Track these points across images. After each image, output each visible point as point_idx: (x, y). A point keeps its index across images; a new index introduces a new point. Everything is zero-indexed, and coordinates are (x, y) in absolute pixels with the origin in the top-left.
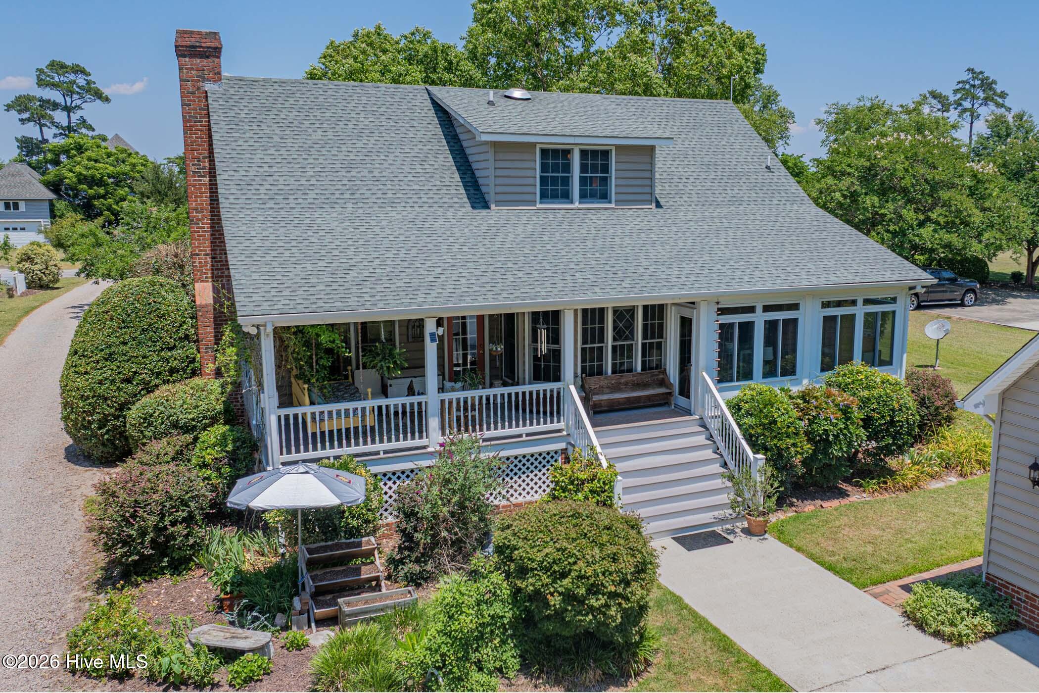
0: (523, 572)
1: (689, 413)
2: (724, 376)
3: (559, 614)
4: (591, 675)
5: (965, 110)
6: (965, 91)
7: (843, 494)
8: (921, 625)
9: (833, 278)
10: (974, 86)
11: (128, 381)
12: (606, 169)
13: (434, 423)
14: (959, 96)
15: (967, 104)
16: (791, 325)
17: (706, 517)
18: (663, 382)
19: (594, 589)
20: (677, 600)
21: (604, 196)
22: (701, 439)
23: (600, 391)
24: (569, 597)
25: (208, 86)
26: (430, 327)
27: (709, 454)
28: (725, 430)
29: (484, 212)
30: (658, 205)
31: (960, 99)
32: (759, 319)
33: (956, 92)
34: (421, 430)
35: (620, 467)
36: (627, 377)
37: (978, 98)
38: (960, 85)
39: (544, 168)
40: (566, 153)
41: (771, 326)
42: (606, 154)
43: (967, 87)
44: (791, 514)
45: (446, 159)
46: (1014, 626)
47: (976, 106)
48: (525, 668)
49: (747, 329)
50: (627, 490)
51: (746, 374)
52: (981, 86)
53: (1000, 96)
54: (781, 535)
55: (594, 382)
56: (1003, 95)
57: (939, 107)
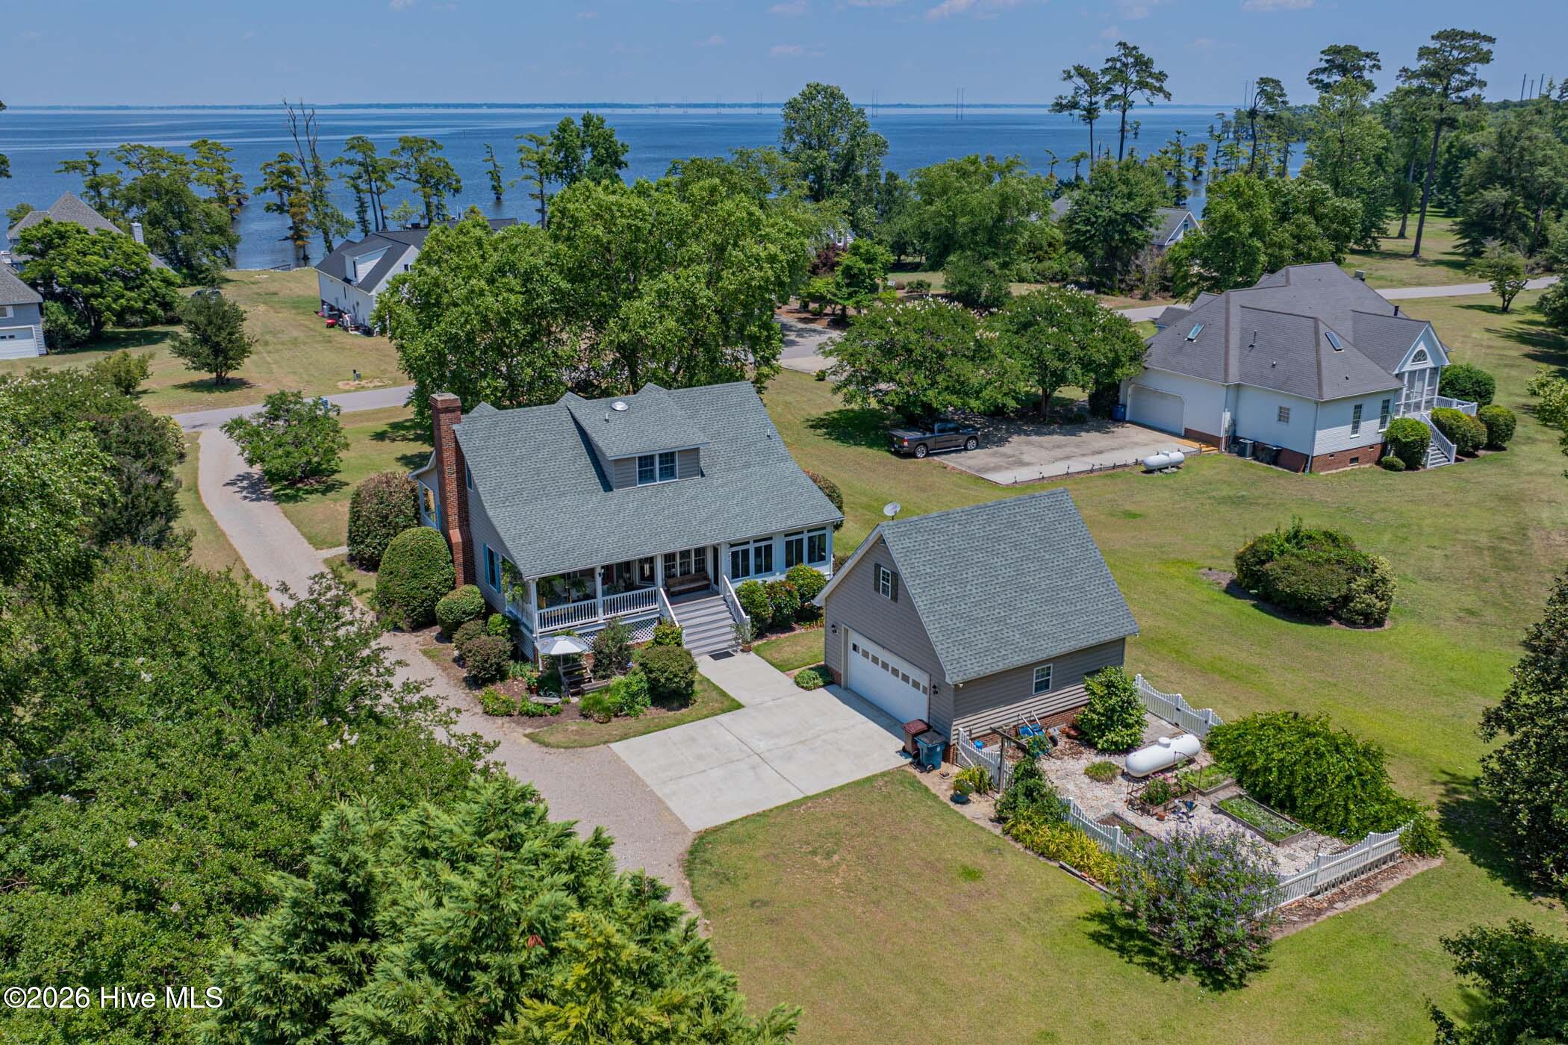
0: (651, 672)
1: (718, 594)
2: (735, 575)
3: (664, 685)
4: (675, 705)
5: (1115, 97)
6: (1117, 72)
7: (793, 629)
8: (798, 684)
9: (789, 523)
10: (1126, 65)
11: (426, 588)
12: (673, 461)
13: (600, 611)
14: (1107, 78)
15: (1118, 90)
16: (769, 548)
17: (725, 645)
18: (706, 578)
19: (676, 676)
20: (708, 680)
21: (672, 475)
22: (724, 608)
23: (674, 586)
24: (667, 679)
25: (455, 427)
26: (599, 570)
27: (727, 614)
28: (734, 601)
29: (610, 494)
30: (703, 475)
31: (1108, 82)
32: (752, 547)
33: (1105, 72)
34: (595, 614)
35: (684, 624)
36: (687, 577)
37: (1131, 82)
38: (1110, 64)
39: (640, 466)
40: (652, 457)
41: (758, 551)
42: (672, 454)
43: (1118, 65)
44: (764, 641)
45: (586, 460)
46: (831, 683)
47: (1129, 89)
48: (653, 704)
49: (746, 553)
50: (688, 635)
51: (746, 573)
52: (1135, 65)
53: (1158, 80)
54: (758, 652)
55: (671, 581)
56: (1161, 76)
57: (1087, 87)
